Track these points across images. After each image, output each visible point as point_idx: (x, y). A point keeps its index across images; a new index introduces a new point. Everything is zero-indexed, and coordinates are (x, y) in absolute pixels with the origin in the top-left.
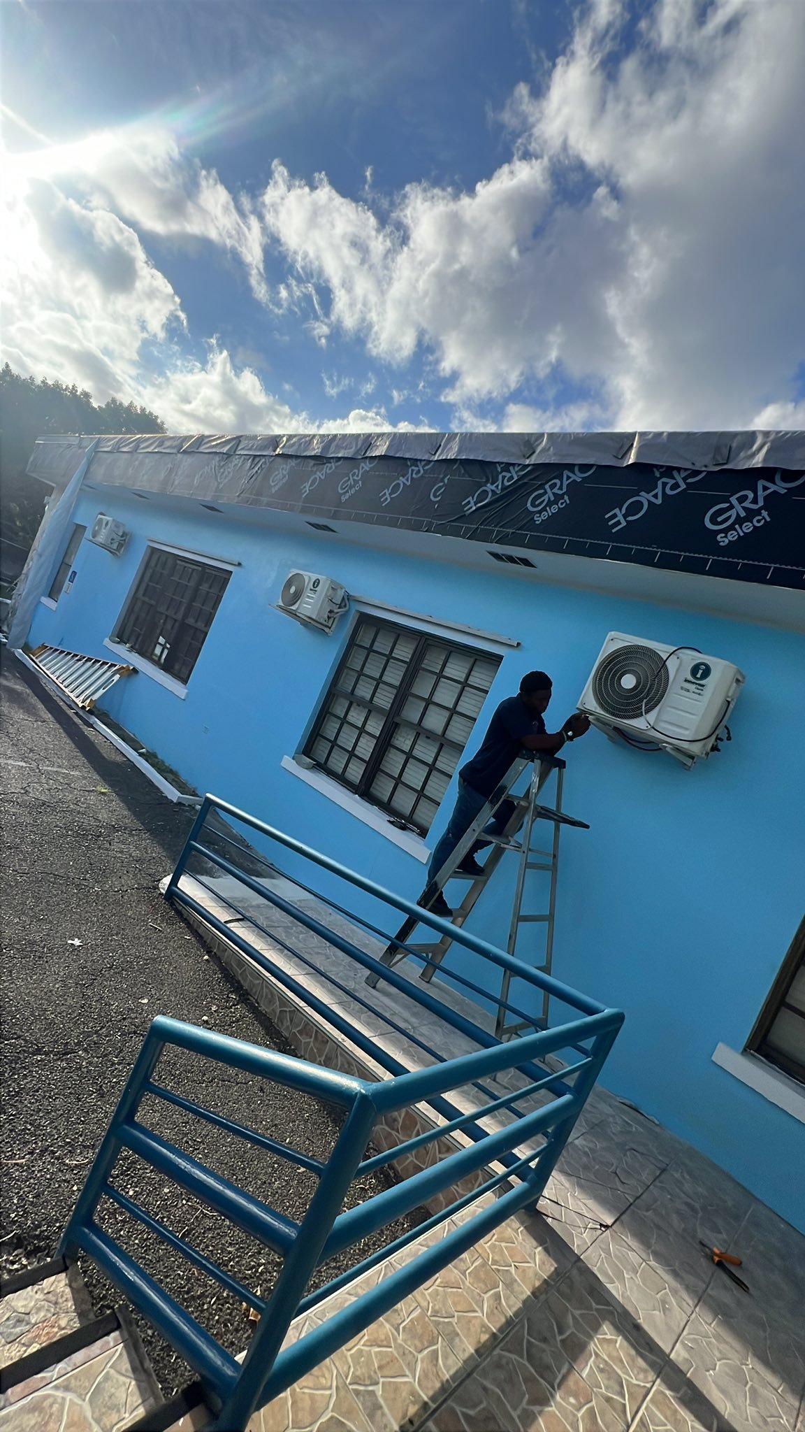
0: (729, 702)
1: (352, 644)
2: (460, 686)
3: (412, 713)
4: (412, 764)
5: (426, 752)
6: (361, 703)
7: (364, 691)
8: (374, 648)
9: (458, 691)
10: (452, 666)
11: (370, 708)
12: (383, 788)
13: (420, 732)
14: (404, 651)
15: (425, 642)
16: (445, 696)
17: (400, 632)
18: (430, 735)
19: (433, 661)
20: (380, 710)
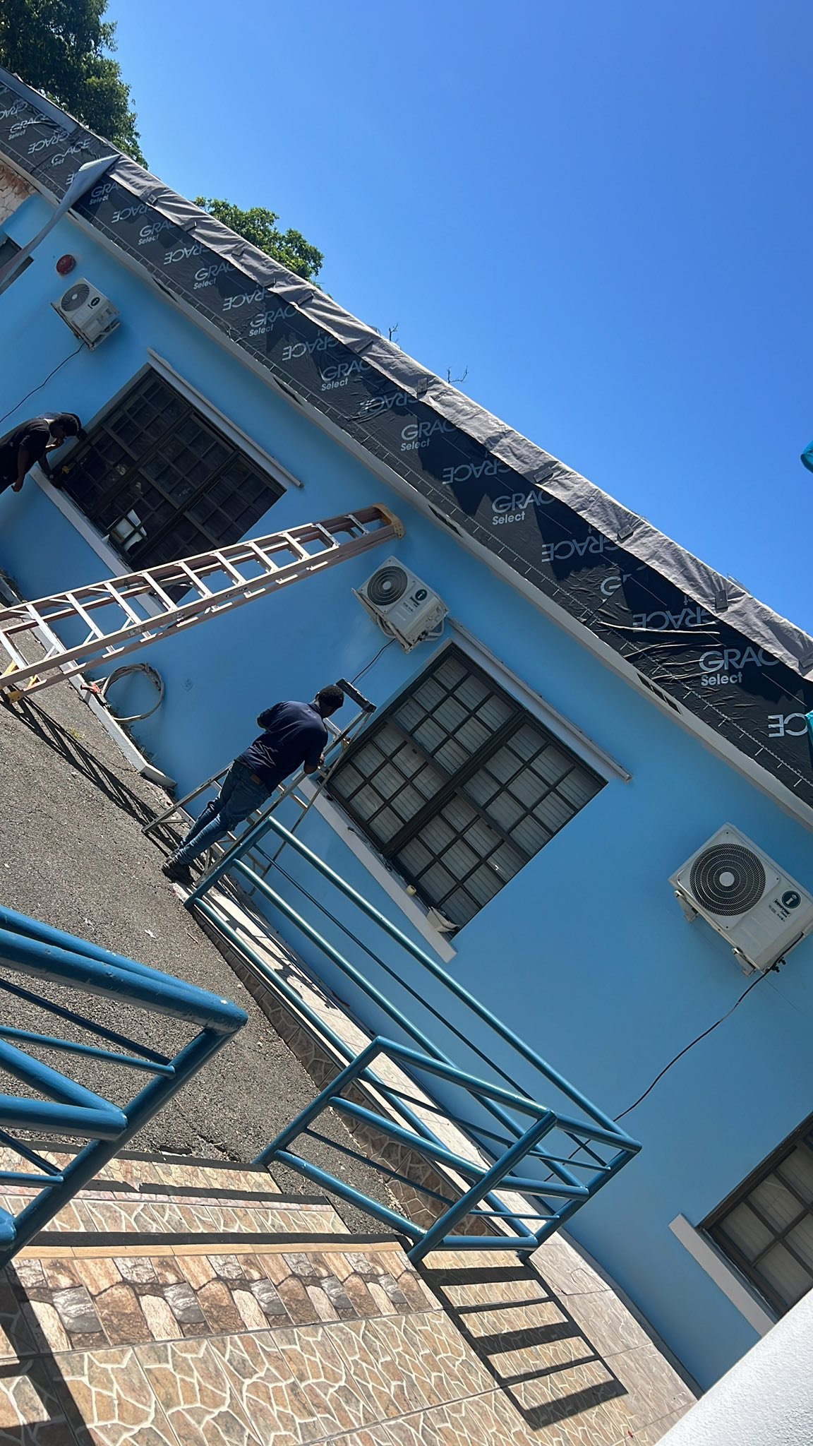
0: (803, 934)
1: (429, 674)
2: (547, 788)
3: (481, 789)
4: (459, 847)
5: (480, 839)
6: (419, 749)
7: (428, 735)
8: (456, 693)
9: (543, 792)
10: (544, 760)
11: (429, 760)
12: (415, 857)
13: (482, 814)
14: (493, 715)
15: (520, 719)
16: (526, 788)
17: (494, 690)
18: (492, 825)
19: (524, 744)
20: (439, 769)
